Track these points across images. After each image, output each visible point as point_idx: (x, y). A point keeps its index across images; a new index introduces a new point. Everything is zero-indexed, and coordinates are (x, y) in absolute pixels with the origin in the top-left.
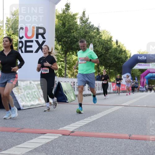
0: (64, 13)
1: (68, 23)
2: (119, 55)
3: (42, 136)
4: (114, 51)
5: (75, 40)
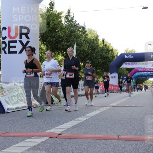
0: (48, 11)
1: (53, 23)
2: (106, 55)
3: (28, 140)
4: (101, 50)
5: (61, 39)
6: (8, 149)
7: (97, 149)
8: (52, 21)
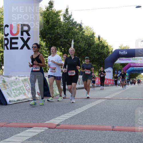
0: (47, 10)
1: (52, 20)
2: (101, 51)
4: (97, 47)
6: (9, 138)
7: (93, 139)
8: (51, 19)
